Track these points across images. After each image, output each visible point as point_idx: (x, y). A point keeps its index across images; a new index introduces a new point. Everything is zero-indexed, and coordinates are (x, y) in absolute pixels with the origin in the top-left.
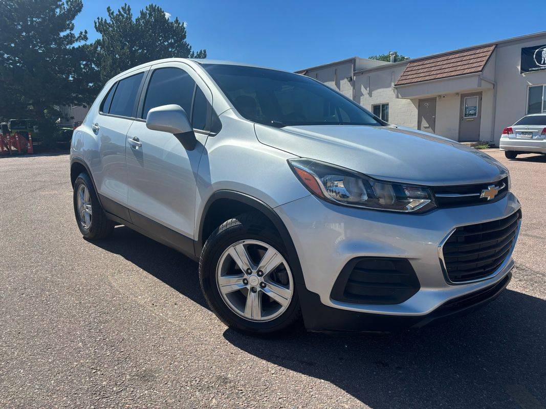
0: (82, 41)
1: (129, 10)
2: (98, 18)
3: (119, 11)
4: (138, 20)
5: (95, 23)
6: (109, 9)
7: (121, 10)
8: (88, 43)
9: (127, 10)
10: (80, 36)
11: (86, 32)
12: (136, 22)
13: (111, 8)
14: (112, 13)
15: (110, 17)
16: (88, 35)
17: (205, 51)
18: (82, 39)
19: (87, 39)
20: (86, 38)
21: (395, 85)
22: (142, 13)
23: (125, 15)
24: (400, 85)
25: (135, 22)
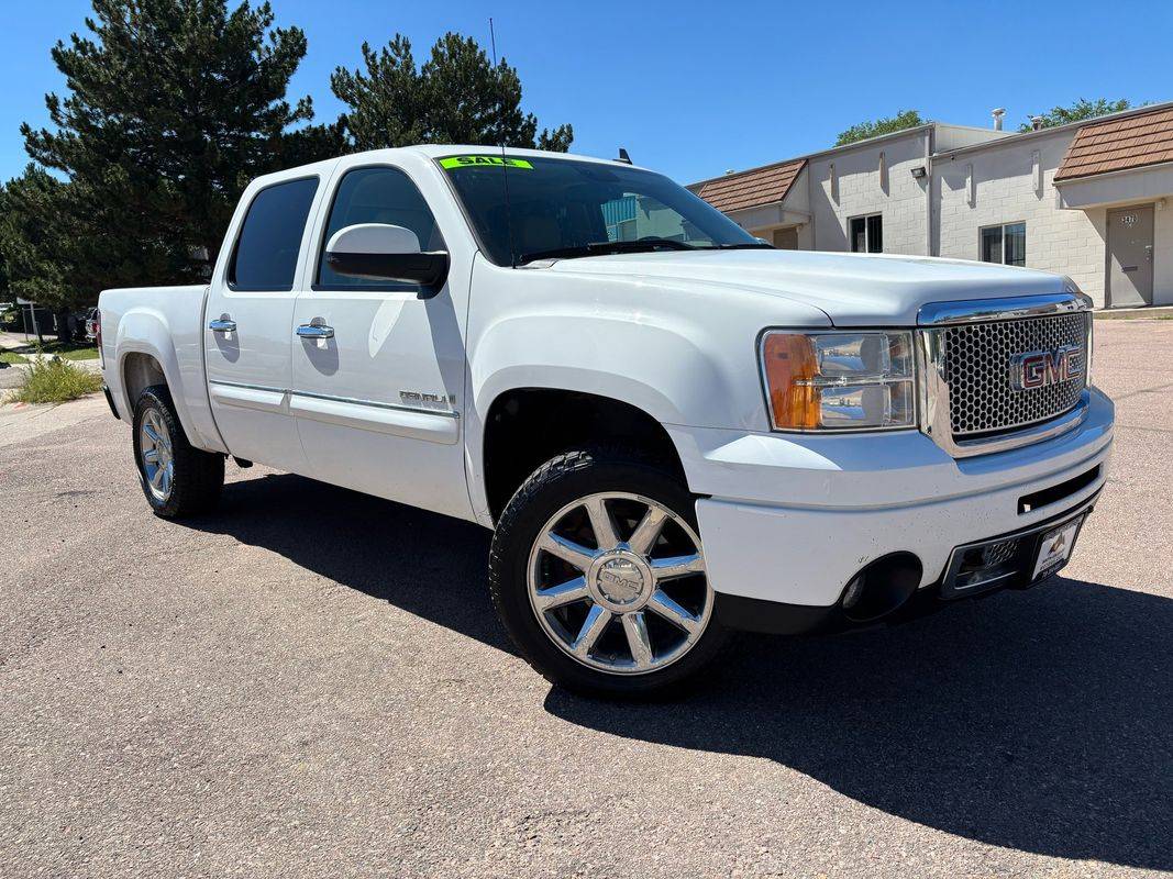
0: (301, 120)
1: (407, 47)
2: (338, 70)
3: (385, 52)
4: (425, 69)
5: (333, 80)
6: (365, 49)
7: (389, 49)
8: (315, 123)
9: (401, 46)
10: (300, 111)
11: (310, 101)
12: (424, 72)
13: (369, 46)
14: (373, 57)
15: (368, 64)
16: (314, 107)
17: (569, 127)
18: (304, 116)
19: (312, 115)
20: (310, 114)
21: (1055, 180)
22: (435, 53)
23: (399, 59)
24: (1069, 178)
25: (419, 74)
